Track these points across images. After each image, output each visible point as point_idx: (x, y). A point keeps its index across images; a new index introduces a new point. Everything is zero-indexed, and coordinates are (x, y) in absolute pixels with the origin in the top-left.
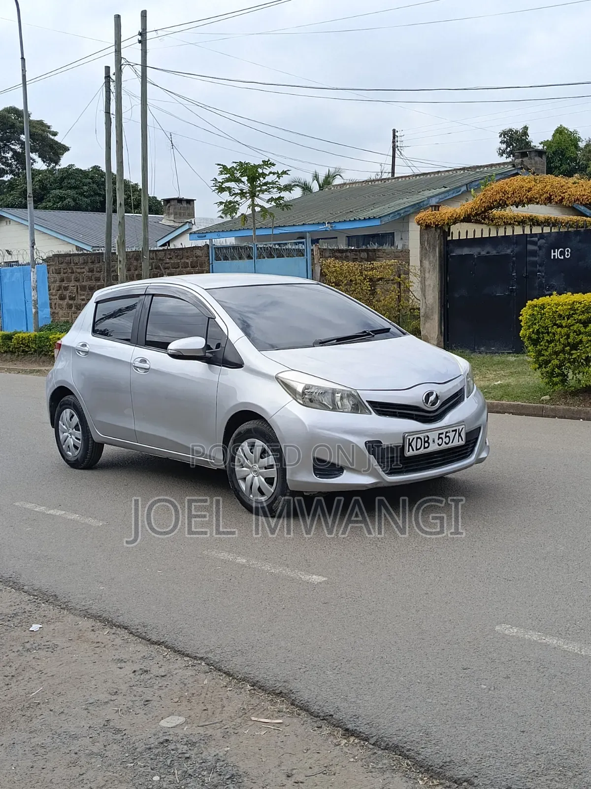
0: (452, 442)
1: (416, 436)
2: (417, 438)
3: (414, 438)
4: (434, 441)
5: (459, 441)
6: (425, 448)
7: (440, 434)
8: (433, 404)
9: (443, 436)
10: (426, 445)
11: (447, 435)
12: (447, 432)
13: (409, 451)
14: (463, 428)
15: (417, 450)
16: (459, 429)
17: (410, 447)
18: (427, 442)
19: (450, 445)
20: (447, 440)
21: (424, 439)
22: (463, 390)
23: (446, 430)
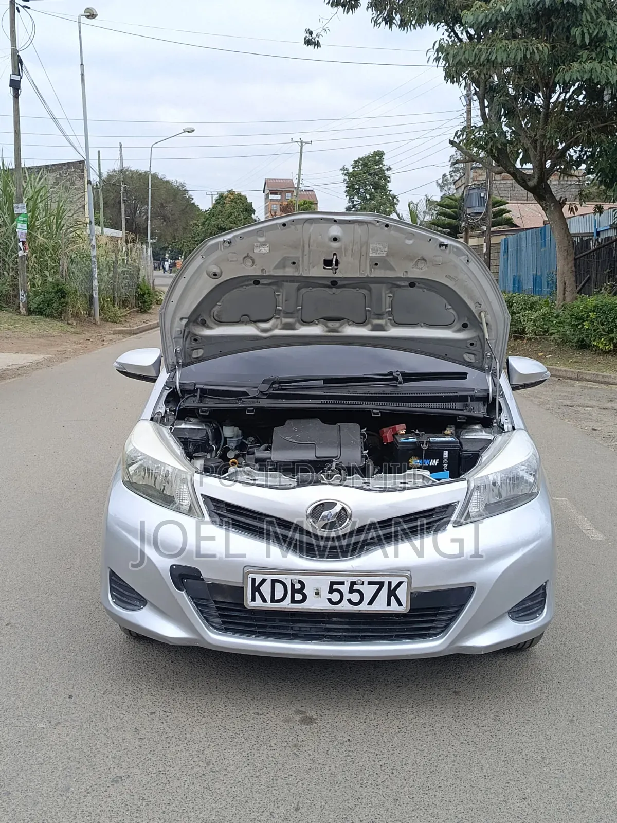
0: (370, 603)
1: (270, 577)
2: (273, 582)
3: (264, 581)
4: (317, 593)
5: (389, 604)
6: (293, 601)
7: (332, 584)
8: (331, 526)
9: (345, 589)
10: (298, 597)
11: (355, 587)
12: (353, 584)
13: (253, 599)
14: (400, 584)
15: (273, 600)
16: (390, 583)
17: (257, 593)
18: (300, 591)
19: (364, 607)
20: (355, 597)
21: (293, 585)
22: (450, 509)
23: (354, 579)
